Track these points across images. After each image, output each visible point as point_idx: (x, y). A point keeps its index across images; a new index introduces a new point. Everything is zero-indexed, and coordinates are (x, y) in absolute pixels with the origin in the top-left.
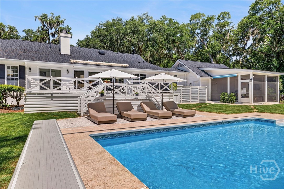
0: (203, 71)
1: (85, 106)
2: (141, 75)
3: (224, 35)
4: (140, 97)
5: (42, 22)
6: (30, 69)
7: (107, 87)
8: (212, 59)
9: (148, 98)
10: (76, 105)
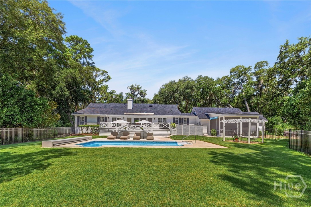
0: (206, 115)
2: (163, 119)
6: (109, 117)
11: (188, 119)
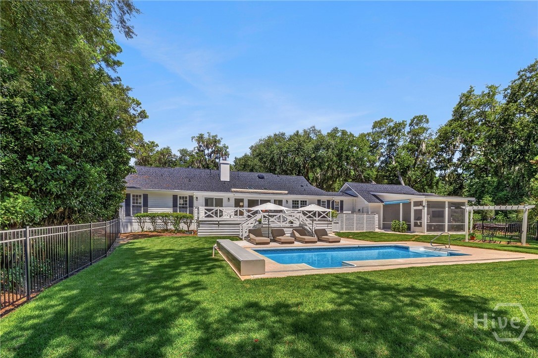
0: (374, 195)
1: (246, 232)
2: (301, 201)
3: (418, 145)
4: (294, 225)
5: (199, 143)
6: (197, 198)
7: (264, 216)
8: (400, 176)
9: (301, 226)
10: (239, 231)
11: (342, 202)
